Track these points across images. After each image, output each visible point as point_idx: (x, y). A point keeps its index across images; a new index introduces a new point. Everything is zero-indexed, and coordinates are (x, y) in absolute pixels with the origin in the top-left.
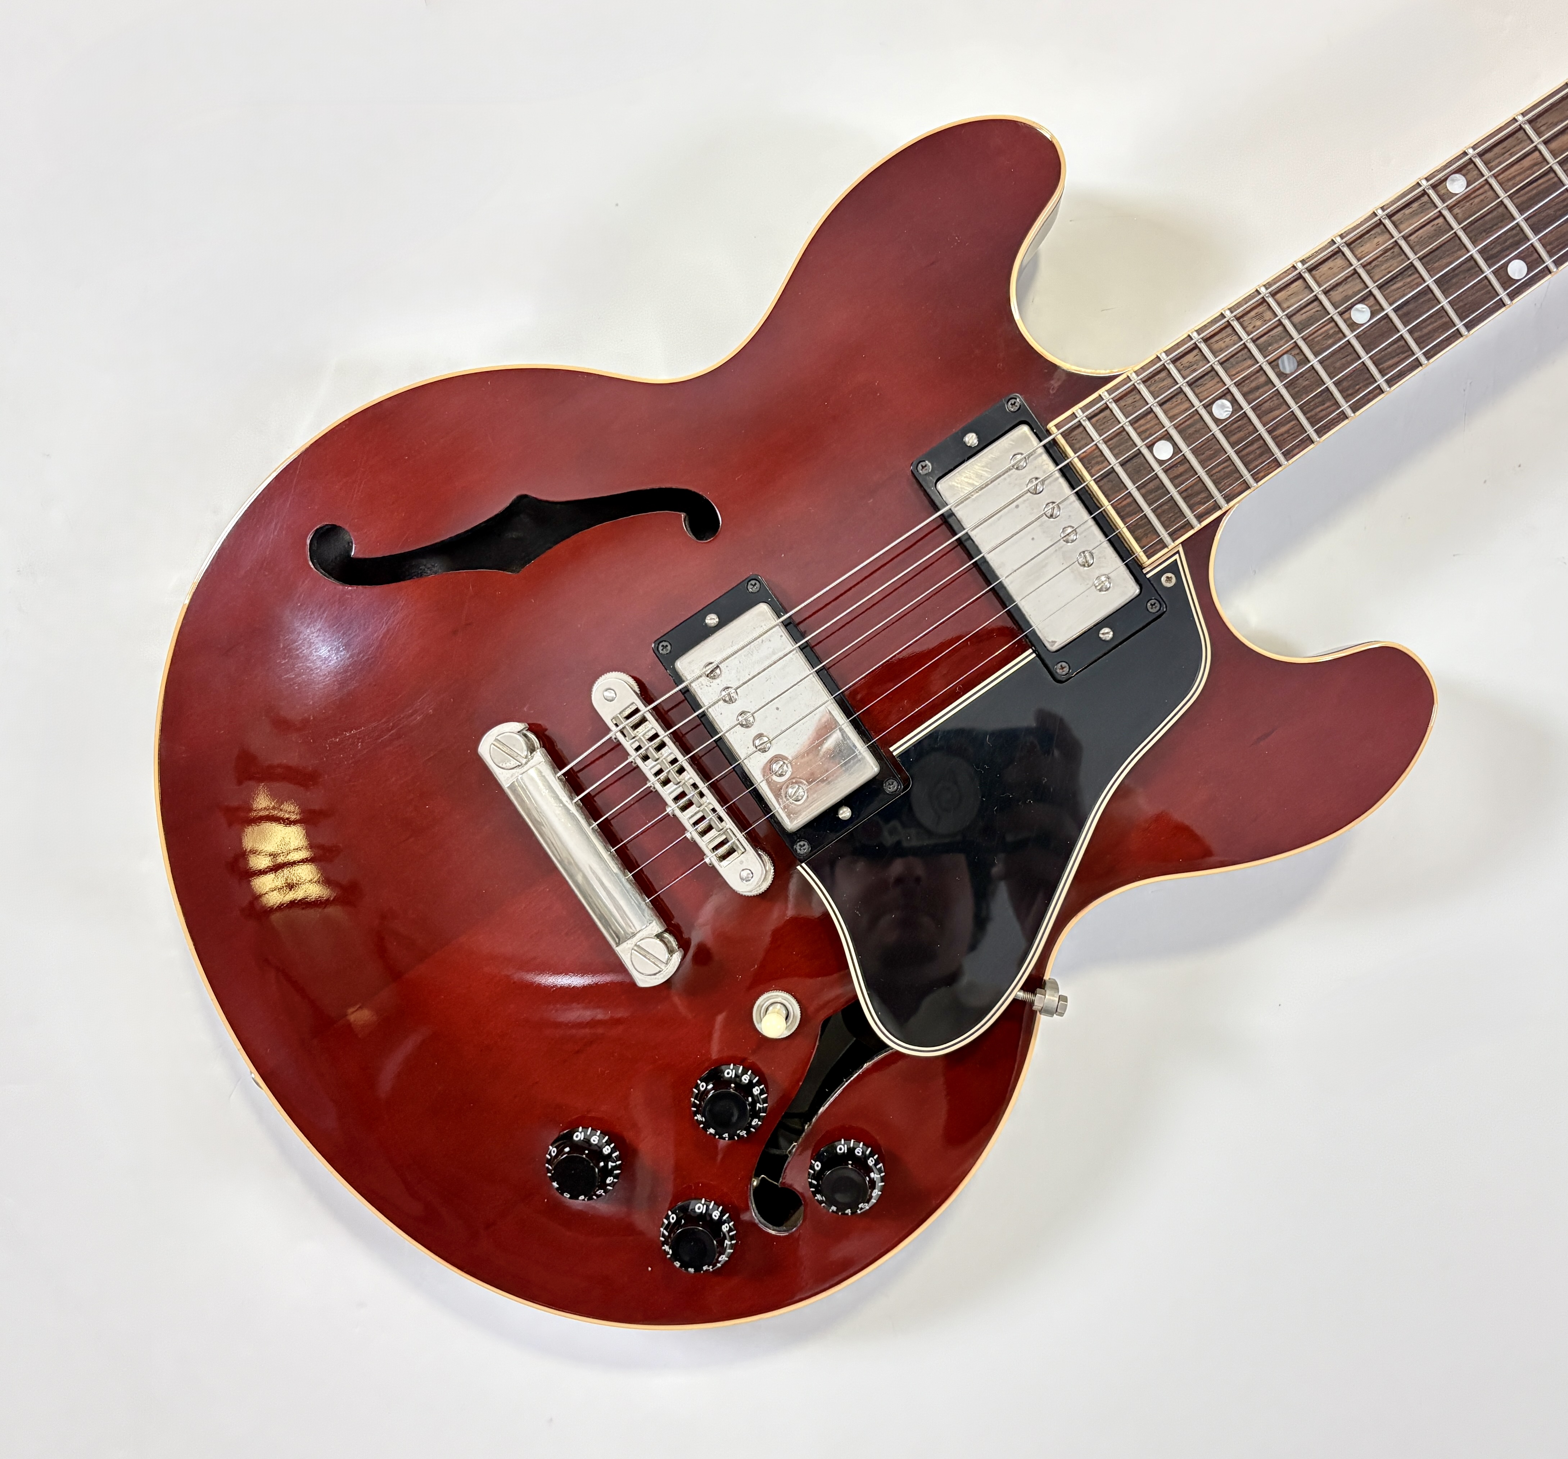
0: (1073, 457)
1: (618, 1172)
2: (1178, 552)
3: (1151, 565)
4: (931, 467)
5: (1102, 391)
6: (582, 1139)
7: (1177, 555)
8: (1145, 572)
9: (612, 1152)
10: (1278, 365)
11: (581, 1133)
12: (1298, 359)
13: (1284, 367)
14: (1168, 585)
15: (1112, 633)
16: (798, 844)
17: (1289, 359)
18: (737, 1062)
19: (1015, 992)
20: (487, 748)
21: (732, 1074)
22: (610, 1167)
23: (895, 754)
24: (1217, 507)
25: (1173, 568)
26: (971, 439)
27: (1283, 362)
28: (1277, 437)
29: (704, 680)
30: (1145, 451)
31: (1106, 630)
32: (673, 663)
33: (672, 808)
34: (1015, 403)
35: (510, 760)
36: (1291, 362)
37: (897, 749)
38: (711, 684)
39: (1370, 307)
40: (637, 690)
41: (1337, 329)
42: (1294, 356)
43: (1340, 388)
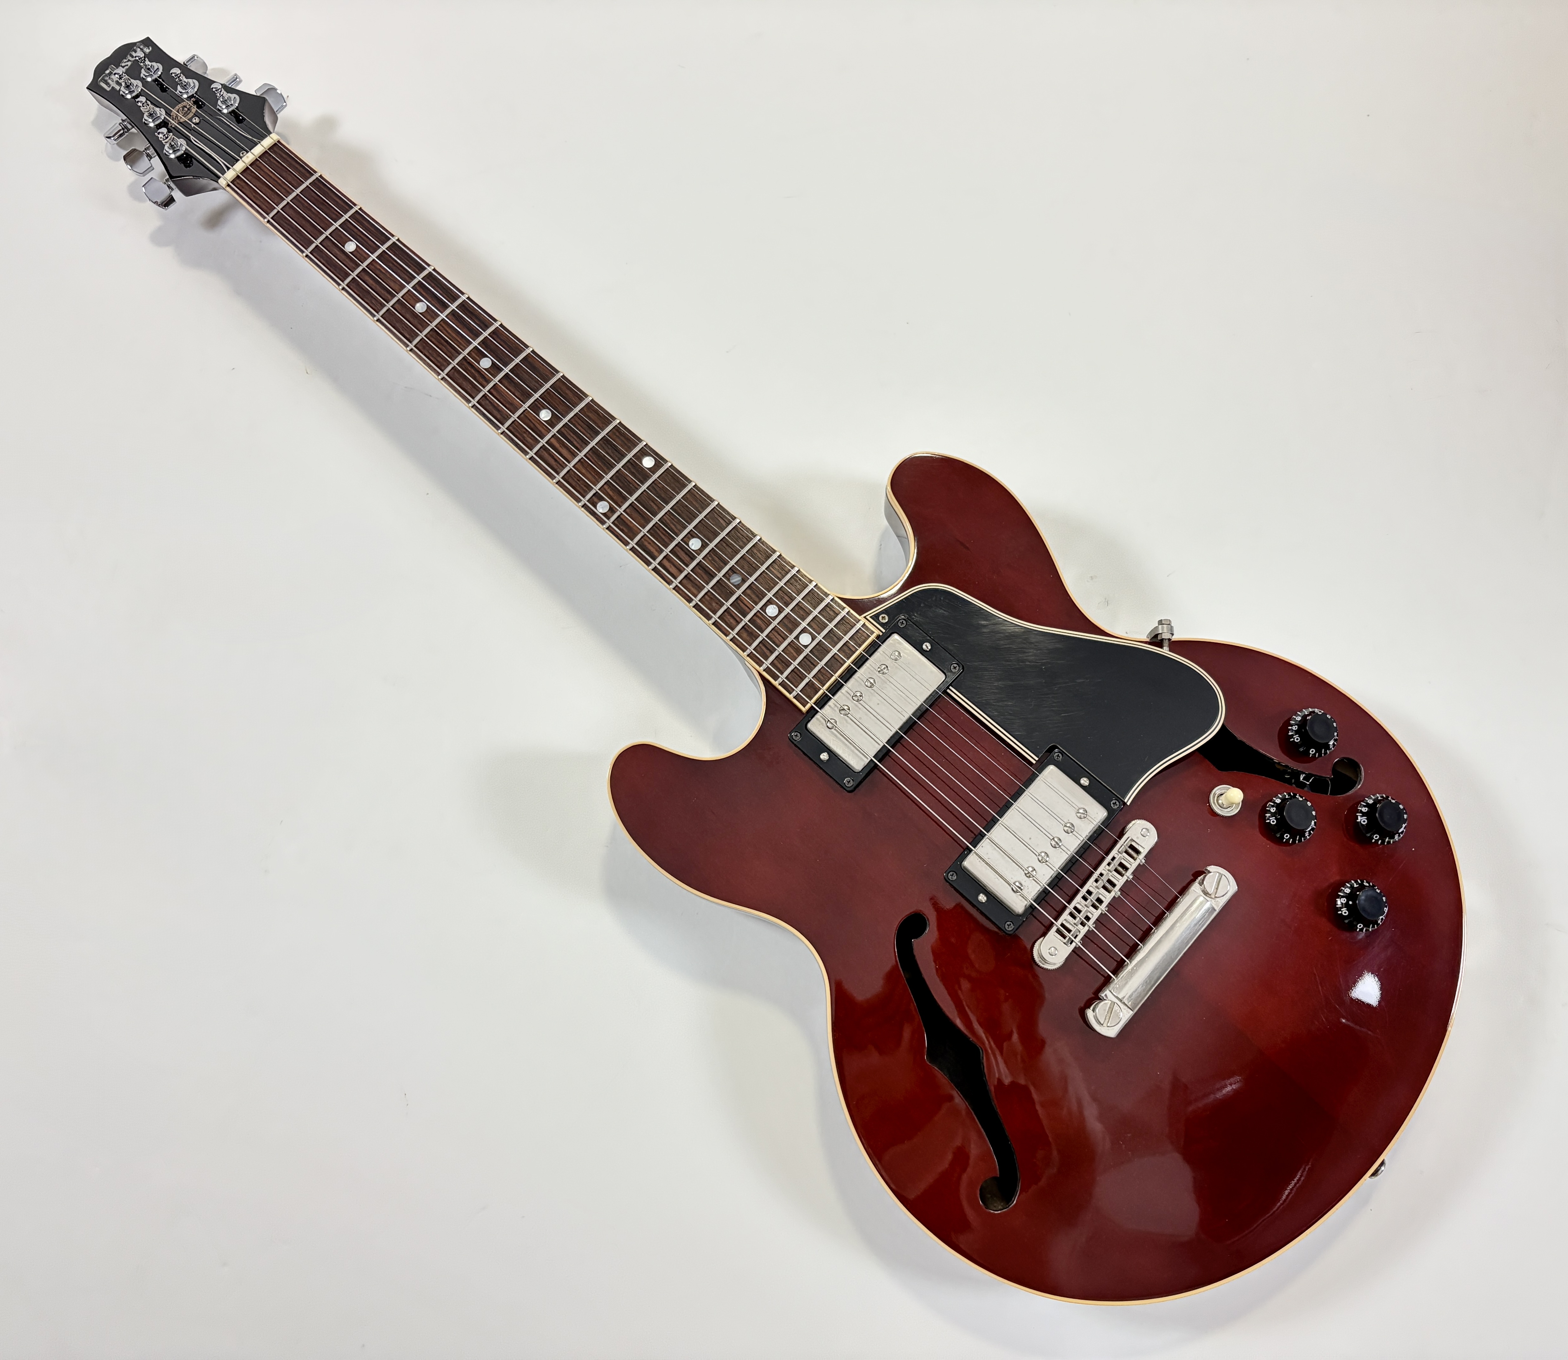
0: (824, 689)
1: (1359, 881)
2: (865, 617)
3: (876, 631)
4: (848, 778)
5: (776, 683)
6: (1346, 909)
7: (867, 617)
8: (882, 634)
9: (1348, 887)
10: (738, 585)
11: (1342, 911)
12: (732, 574)
13: (739, 581)
14: (887, 618)
15: (925, 644)
16: (1113, 807)
17: (732, 579)
18: (1262, 817)
19: (1165, 651)
20: (1110, 1031)
21: (1273, 819)
22: (1358, 886)
23: (1037, 759)
24: (832, 600)
25: (876, 617)
26: (824, 756)
27: (735, 582)
28: (782, 575)
29: (1025, 892)
30: (810, 648)
31: (924, 647)
32: (1018, 915)
33: (1116, 892)
34: (795, 736)
35: (1115, 1011)
36: (734, 577)
37: (1033, 758)
38: (1026, 886)
39: (690, 539)
40: (1042, 938)
41: (708, 555)
42: (730, 576)
43: (744, 546)
